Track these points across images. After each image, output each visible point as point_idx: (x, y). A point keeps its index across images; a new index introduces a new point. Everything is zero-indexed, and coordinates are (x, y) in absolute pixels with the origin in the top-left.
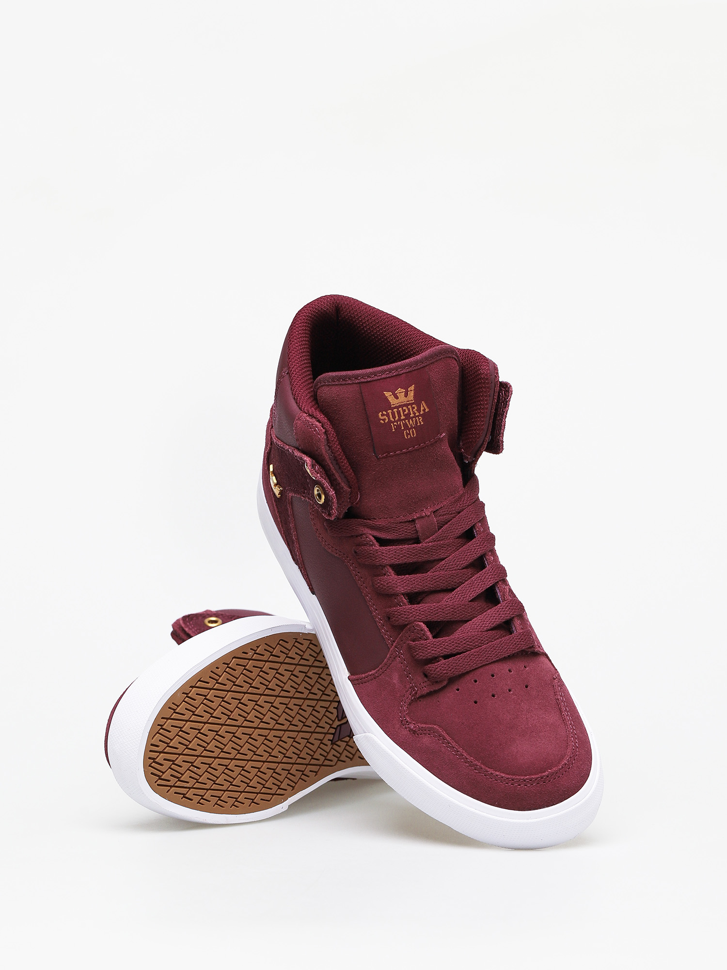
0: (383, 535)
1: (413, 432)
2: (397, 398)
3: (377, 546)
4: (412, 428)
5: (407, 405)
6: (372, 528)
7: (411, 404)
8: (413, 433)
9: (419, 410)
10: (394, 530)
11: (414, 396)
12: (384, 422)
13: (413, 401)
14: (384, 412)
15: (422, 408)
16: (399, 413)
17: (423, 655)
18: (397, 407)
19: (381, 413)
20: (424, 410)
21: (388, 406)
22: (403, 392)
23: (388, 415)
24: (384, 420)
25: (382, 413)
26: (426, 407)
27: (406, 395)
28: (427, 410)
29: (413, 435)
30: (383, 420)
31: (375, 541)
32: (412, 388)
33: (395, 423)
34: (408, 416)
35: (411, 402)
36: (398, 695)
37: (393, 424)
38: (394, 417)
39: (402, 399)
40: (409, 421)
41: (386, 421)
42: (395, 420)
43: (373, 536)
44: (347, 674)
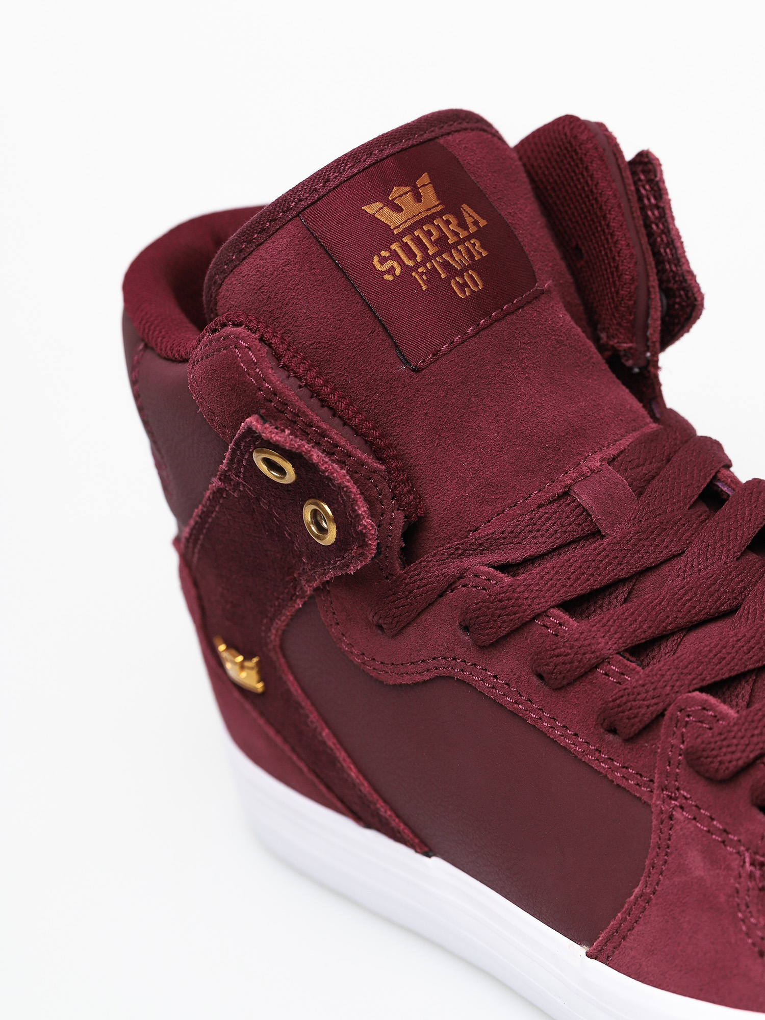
0: (514, 555)
1: (471, 277)
2: (398, 209)
3: (507, 579)
4: (465, 269)
5: (429, 219)
6: (481, 548)
7: (440, 214)
8: (474, 282)
9: (463, 225)
10: (531, 531)
11: (437, 192)
12: (394, 275)
13: (440, 208)
14: (383, 253)
15: (469, 221)
16: (418, 240)
17: (735, 756)
18: (409, 230)
19: (376, 259)
20: (476, 223)
21: (386, 236)
22: (406, 193)
23: (395, 256)
24: (391, 270)
25: (379, 255)
26: (477, 217)
27: (418, 198)
28: (482, 223)
29: (477, 285)
30: (387, 272)
31: (497, 573)
32: (425, 178)
33: (420, 270)
34: (443, 244)
35: (434, 210)
36: (722, 899)
37: (418, 273)
38: (411, 255)
39: (411, 208)
40: (452, 256)
41: (398, 271)
42: (415, 260)
43: (489, 565)
44: (580, 951)
